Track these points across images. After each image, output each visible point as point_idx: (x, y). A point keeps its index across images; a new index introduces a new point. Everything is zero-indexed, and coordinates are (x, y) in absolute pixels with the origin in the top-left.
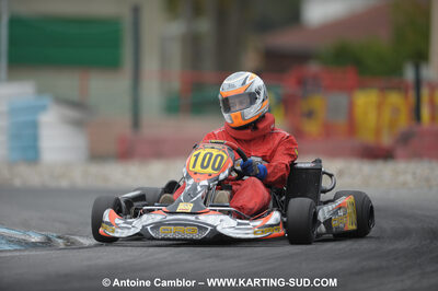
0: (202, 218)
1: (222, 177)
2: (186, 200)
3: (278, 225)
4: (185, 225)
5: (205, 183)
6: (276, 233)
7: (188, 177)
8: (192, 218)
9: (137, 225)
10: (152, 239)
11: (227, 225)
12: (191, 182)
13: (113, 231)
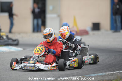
0: (36, 65)
1: (42, 54)
2: (32, 60)
3: (55, 66)
4: (32, 66)
5: (38, 56)
6: (54, 68)
7: (34, 54)
8: (33, 64)
9: (20, 66)
10: (23, 69)
11: (42, 66)
12: (34, 55)
13: (15, 67)
